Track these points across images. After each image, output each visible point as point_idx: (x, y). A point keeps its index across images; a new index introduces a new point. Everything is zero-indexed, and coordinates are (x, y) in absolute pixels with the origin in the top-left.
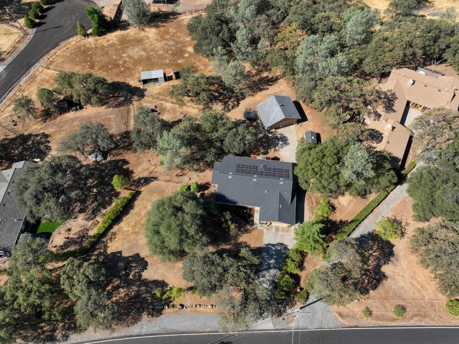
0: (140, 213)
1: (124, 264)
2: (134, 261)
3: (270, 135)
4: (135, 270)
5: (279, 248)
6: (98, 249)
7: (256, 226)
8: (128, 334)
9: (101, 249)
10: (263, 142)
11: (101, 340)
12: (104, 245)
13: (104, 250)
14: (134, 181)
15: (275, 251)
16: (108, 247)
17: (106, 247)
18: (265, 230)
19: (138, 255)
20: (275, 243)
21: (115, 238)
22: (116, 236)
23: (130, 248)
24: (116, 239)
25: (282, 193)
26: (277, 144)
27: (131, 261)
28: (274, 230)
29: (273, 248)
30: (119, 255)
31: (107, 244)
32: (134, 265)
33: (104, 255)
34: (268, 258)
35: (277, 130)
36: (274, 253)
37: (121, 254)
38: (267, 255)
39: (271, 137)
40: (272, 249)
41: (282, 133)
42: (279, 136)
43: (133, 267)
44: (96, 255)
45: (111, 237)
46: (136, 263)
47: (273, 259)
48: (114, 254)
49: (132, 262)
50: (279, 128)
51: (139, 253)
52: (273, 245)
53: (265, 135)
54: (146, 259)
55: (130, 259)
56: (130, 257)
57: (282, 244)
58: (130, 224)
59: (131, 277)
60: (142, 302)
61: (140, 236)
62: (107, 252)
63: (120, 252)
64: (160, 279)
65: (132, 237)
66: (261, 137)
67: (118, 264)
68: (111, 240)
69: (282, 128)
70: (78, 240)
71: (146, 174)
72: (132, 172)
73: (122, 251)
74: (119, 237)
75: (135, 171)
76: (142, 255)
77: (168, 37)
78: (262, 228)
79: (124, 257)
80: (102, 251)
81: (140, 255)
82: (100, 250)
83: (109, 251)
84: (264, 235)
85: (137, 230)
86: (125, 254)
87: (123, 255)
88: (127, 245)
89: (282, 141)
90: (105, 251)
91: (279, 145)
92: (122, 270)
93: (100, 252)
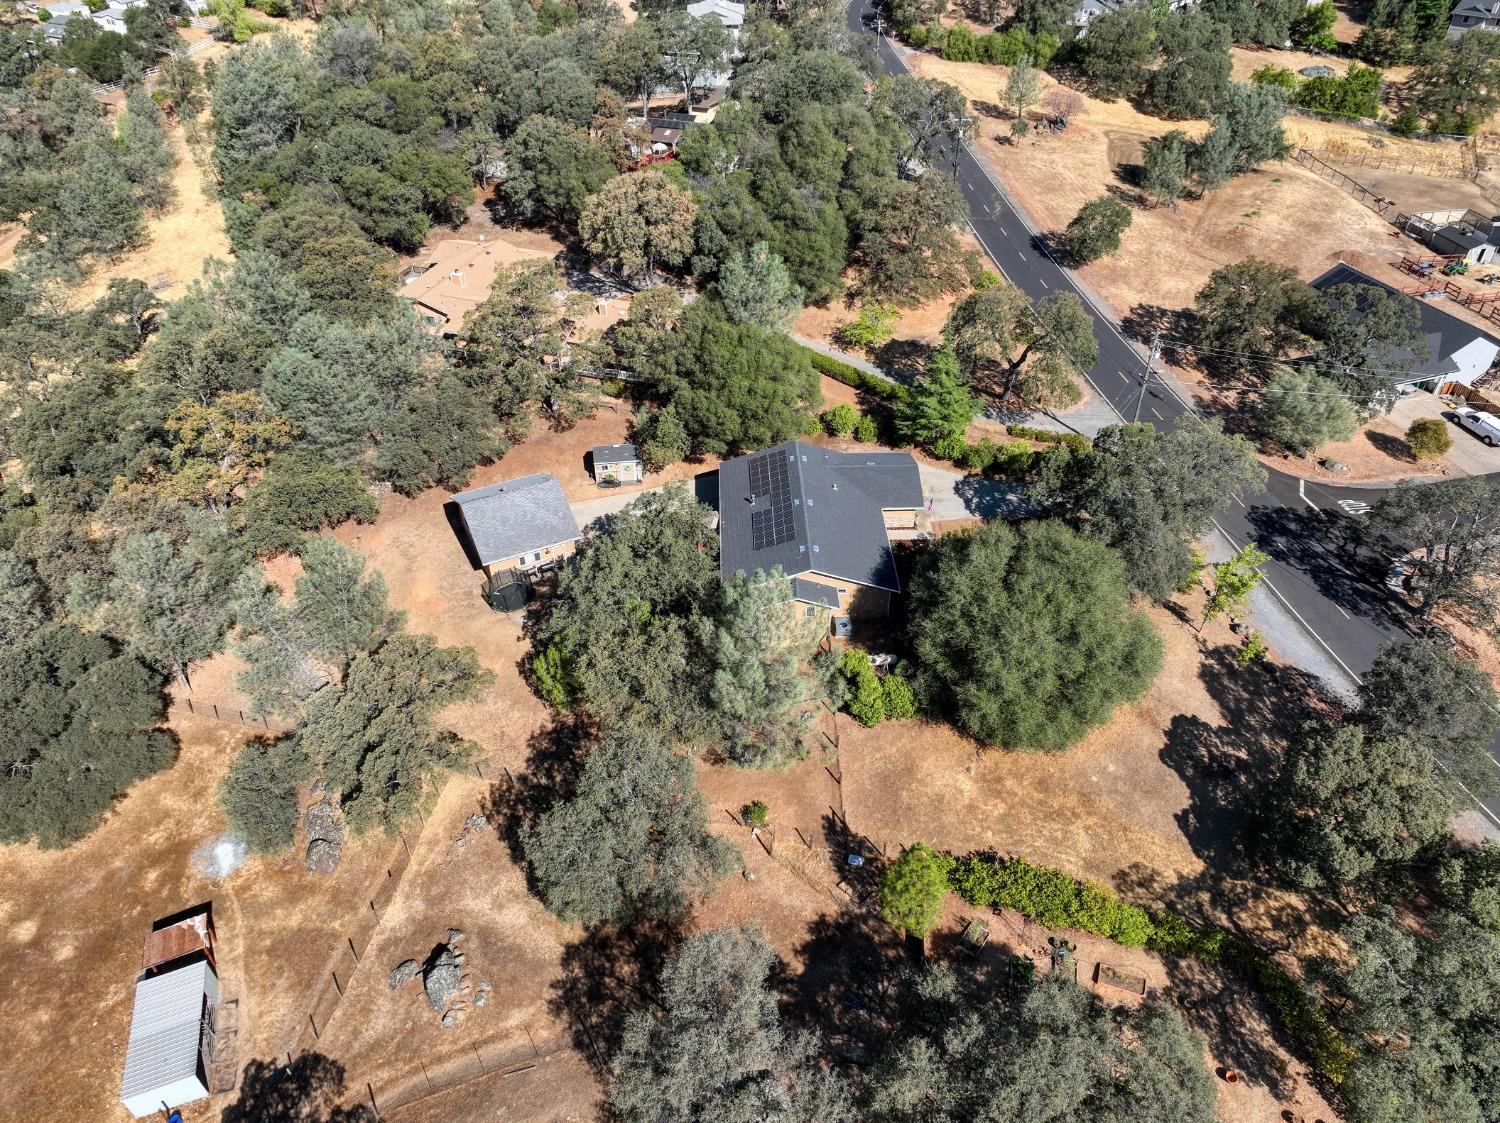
0: (1002, 818)
1: (1216, 786)
2: (1191, 757)
4: (1217, 747)
5: (971, 493)
6: (1205, 918)
7: (926, 535)
9: (1200, 905)
12: (1180, 896)
13: (1199, 889)
14: (862, 898)
15: (980, 498)
16: (1181, 877)
17: (1185, 887)
18: (932, 520)
19: (1164, 755)
20: (960, 500)
21: (1136, 866)
22: (1124, 866)
23: (1151, 793)
24: (1139, 859)
27: (1195, 767)
29: (975, 501)
30: (1192, 819)
31: (1172, 888)
32: (1203, 751)
33: (1218, 880)
34: (1006, 505)
36: (987, 498)
37: (1185, 812)
38: (998, 507)
40: (980, 503)
43: (1210, 752)
44: (1230, 917)
45: (1141, 885)
46: (1195, 748)
47: (1004, 497)
49: (1198, 761)
51: (1156, 752)
52: (967, 501)
54: (1167, 725)
55: (1190, 772)
56: (1183, 776)
57: (957, 489)
58: (1059, 835)
59: (1243, 754)
61: (1094, 779)
62: (1203, 874)
63: (1181, 819)
65: (1106, 803)
67: (1224, 809)
68: (1152, 879)
70: (1213, 1020)
71: (820, 863)
72: (820, 925)
73: (1176, 816)
74: (1124, 856)
75: (810, 914)
76: (1161, 742)
78: (929, 524)
79: (1191, 797)
80: (1205, 897)
81: (1162, 746)
82: (1207, 907)
83: (1194, 866)
84: (945, 519)
85: (1072, 801)
86: (1180, 796)
87: (1186, 803)
88: (1147, 808)
90: (1200, 882)
92: (1237, 787)
93: (1214, 902)
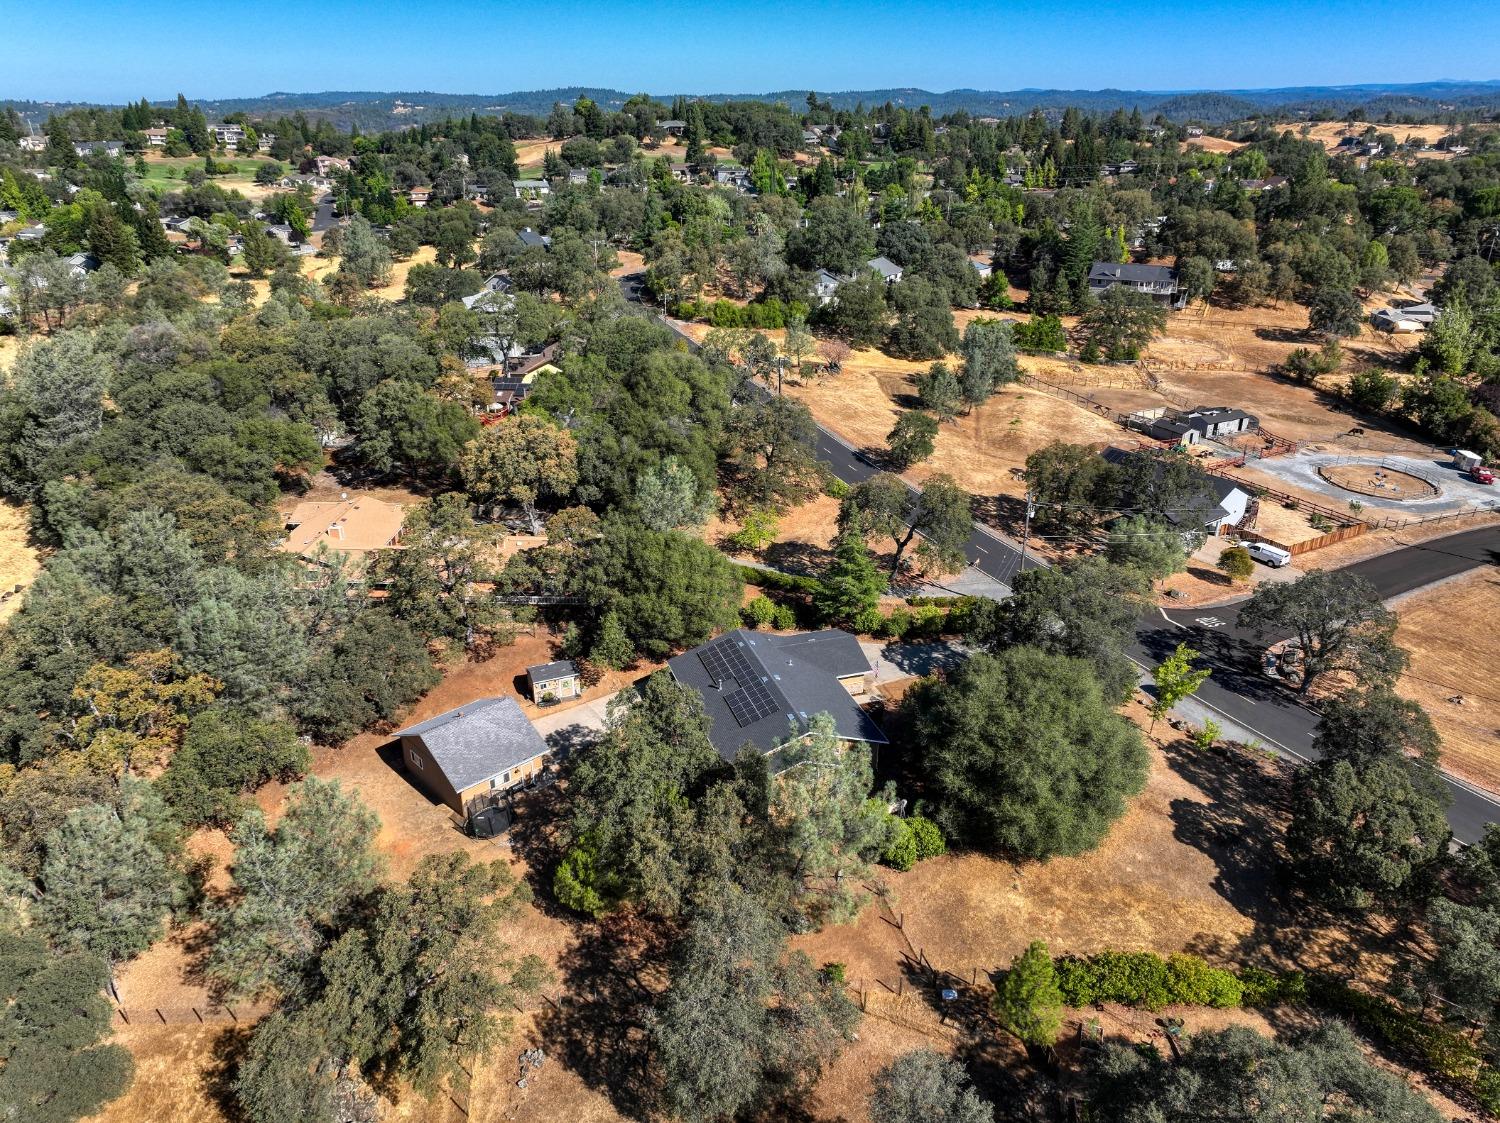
0: (1065, 923)
1: (1232, 851)
2: (1201, 833)
4: (1216, 820)
5: (900, 657)
6: (1276, 968)
7: (878, 698)
9: (1266, 957)
12: (1247, 954)
13: (1259, 943)
16: (1240, 937)
17: (1248, 945)
18: (875, 685)
19: (1179, 835)
20: (893, 664)
21: (1198, 936)
22: (1189, 938)
23: (1182, 870)
24: (1197, 929)
27: (1208, 839)
29: (906, 662)
30: (1225, 885)
31: (1237, 948)
32: (1208, 825)
33: (1270, 932)
36: (916, 660)
37: (1217, 879)
38: (929, 666)
39: (557, 763)
40: (911, 664)
43: (1213, 825)
44: (1295, 962)
45: (1211, 952)
46: (1201, 824)
47: (930, 657)
48: (1240, 903)
49: (1208, 833)
51: (1170, 835)
52: (899, 665)
54: (1169, 810)
55: (1206, 845)
56: (1202, 850)
57: (885, 657)
58: (1121, 925)
59: (1238, 821)
61: (1129, 869)
62: (1256, 930)
63: (1217, 886)
65: (1148, 888)
66: (571, 781)
67: (1246, 870)
68: (1217, 945)
73: (1211, 885)
76: (1171, 825)
78: (875, 688)
79: (1217, 865)
80: (1267, 949)
81: (1173, 829)
82: (1273, 957)
83: (1246, 925)
84: (888, 682)
85: (1118, 894)
86: (1209, 868)
87: (1216, 872)
88: (1185, 885)
90: (1257, 938)
92: (1249, 849)
93: (1275, 951)
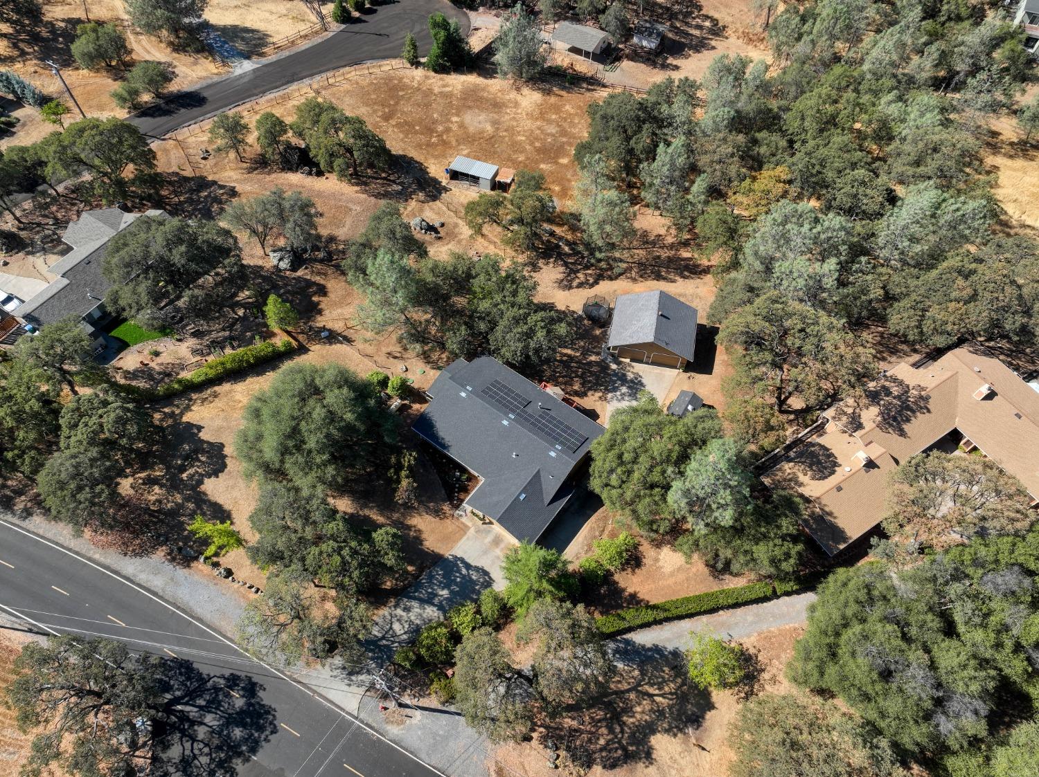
1: (190, 449)
2: (207, 452)
3: (614, 366)
4: (198, 467)
5: (474, 577)
6: (174, 405)
7: (461, 513)
8: (115, 566)
9: (178, 408)
10: (590, 372)
11: (70, 550)
12: (188, 405)
13: (181, 412)
14: (311, 328)
15: (463, 577)
16: (191, 410)
17: (187, 409)
18: (472, 531)
19: (221, 446)
20: (473, 564)
21: (212, 402)
22: (216, 400)
23: (219, 429)
24: (211, 405)
25: (542, 474)
26: (615, 389)
27: (204, 449)
28: (489, 539)
29: (464, 571)
30: (196, 431)
31: (193, 405)
32: (203, 459)
33: (175, 420)
34: (441, 582)
35: (634, 364)
36: (458, 580)
37: (200, 431)
38: (444, 576)
39: (614, 370)
40: (459, 571)
41: (641, 374)
42: (630, 376)
43: (200, 461)
44: (164, 413)
45: (206, 398)
46: (208, 457)
47: (449, 589)
48: (190, 425)
49: (203, 452)
50: (641, 361)
51: (226, 445)
52: (468, 566)
53: (603, 361)
54: (228, 461)
55: (205, 446)
56: (208, 443)
57: (486, 573)
59: (184, 476)
60: (172, 528)
62: (182, 418)
63: (200, 428)
64: (227, 507)
66: (591, 362)
67: (182, 444)
68: (203, 402)
69: (647, 363)
70: (156, 376)
71: (338, 326)
72: (320, 312)
73: (204, 428)
74: (218, 403)
75: (326, 312)
77: (554, 117)
78: (469, 524)
79: (200, 438)
80: (177, 412)
81: (225, 449)
82: (175, 409)
83: (186, 418)
84: (465, 538)
86: (203, 435)
87: (201, 434)
88: (218, 422)
89: (629, 387)
90: (182, 414)
91: (618, 393)
92: (180, 457)
93: (173, 412)
